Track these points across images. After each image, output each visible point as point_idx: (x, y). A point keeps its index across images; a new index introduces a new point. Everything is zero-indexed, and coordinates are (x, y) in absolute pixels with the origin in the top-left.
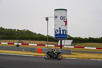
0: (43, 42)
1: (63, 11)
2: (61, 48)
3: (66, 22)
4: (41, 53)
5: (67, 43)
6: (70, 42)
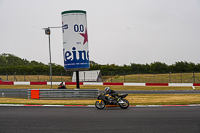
0: (42, 78)
1: (79, 15)
2: (78, 87)
3: (85, 36)
4: (39, 98)
5: (89, 77)
6: (95, 74)
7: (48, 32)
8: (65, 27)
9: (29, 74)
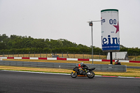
0: (86, 56)
1: (113, 12)
6: (123, 55)
7: (91, 24)
8: (103, 21)
9: (77, 53)
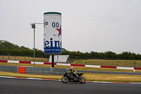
0: (27, 58)
1: (56, 16)
2: (53, 66)
3: (60, 31)
4: (25, 73)
5: (61, 60)
6: (65, 58)
